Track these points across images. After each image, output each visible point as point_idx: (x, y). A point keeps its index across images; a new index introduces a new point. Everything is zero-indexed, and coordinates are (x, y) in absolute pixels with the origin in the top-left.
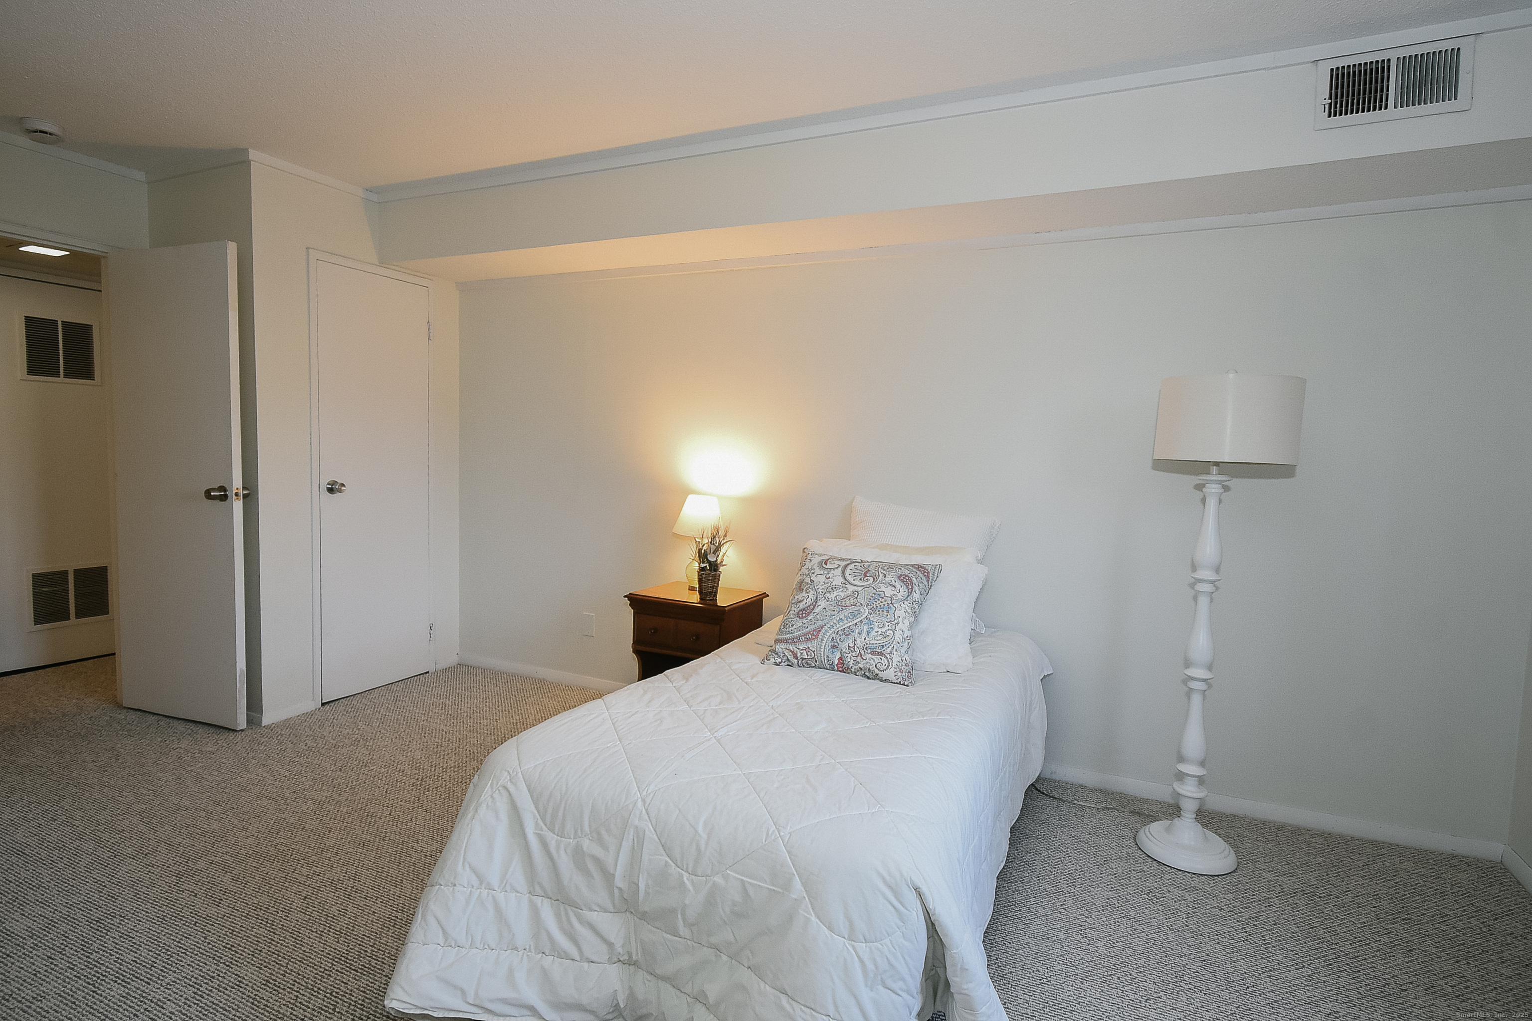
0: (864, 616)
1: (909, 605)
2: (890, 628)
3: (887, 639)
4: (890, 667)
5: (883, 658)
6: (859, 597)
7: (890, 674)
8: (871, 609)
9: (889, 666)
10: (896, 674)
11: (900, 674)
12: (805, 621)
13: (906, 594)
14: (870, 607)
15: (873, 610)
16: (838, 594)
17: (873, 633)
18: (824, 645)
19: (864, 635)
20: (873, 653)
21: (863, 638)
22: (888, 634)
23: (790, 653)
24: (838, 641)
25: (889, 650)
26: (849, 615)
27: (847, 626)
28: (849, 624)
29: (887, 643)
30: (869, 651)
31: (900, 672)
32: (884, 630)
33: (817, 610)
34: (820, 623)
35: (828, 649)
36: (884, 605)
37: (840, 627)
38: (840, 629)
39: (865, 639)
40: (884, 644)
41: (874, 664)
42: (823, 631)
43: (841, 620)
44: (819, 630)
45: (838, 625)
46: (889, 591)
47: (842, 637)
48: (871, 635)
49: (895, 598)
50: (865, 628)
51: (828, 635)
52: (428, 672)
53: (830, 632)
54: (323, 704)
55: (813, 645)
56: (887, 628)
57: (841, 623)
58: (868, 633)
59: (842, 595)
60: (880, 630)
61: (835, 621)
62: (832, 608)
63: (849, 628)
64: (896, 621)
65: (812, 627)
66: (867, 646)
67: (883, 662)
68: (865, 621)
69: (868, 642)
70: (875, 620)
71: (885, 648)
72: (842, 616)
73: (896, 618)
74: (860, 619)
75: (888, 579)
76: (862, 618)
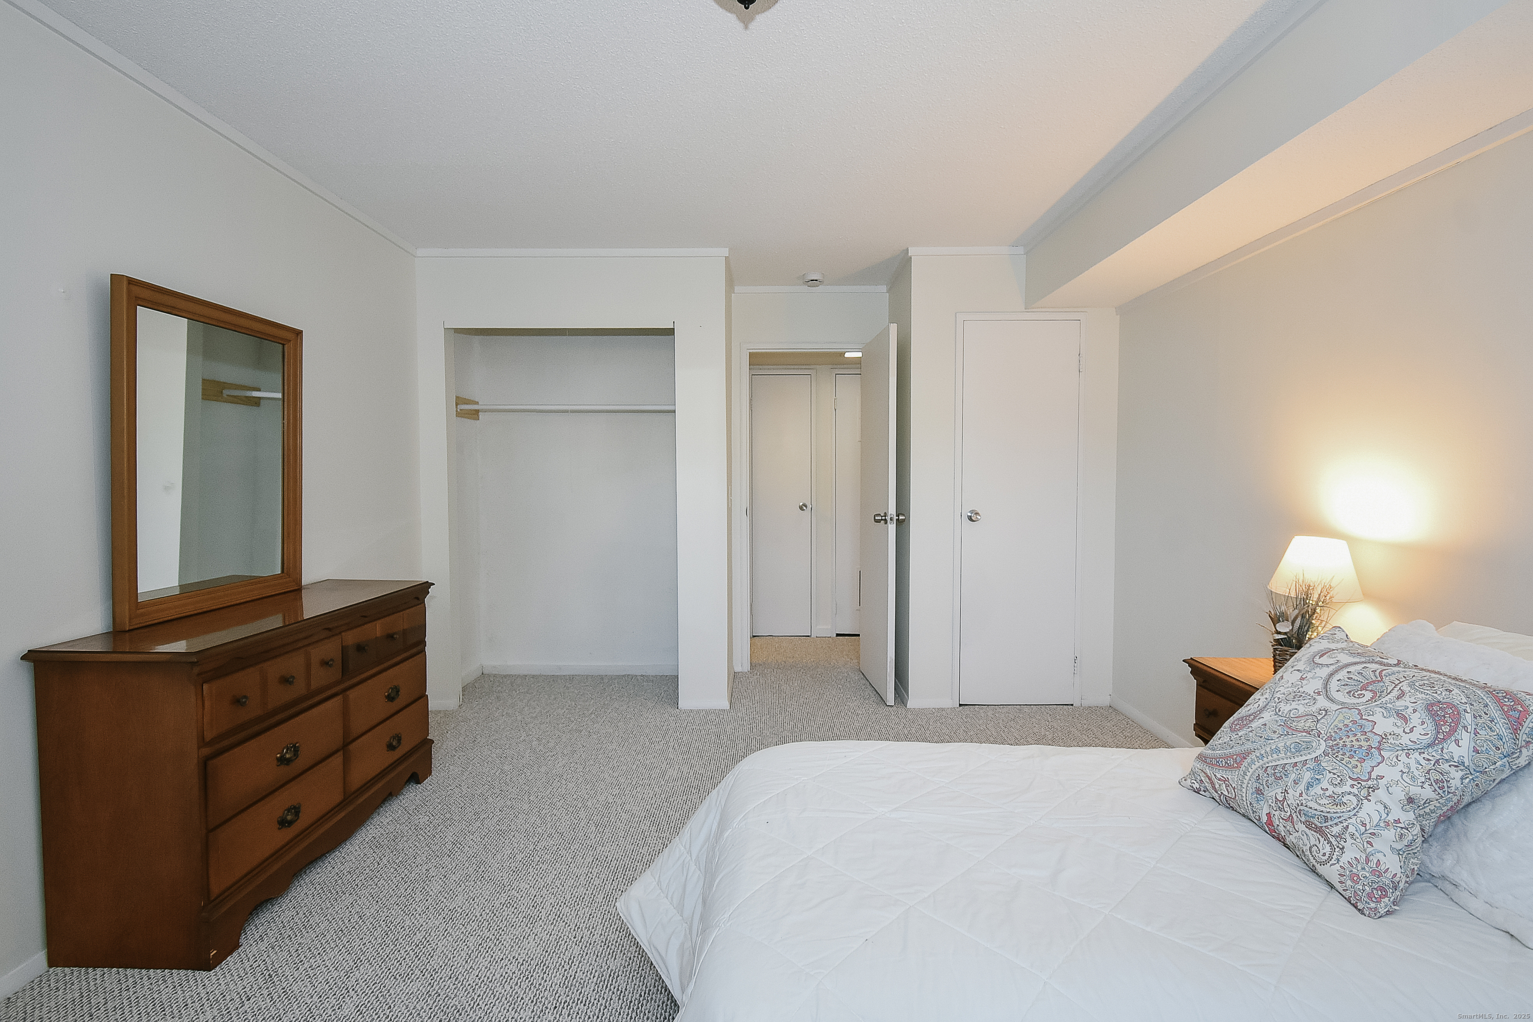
0: (1314, 755)
1: (1423, 762)
2: (1355, 790)
3: (1338, 809)
4: (1333, 862)
5: (1322, 840)
6: (1322, 721)
7: (1331, 872)
8: (1330, 747)
9: (1330, 858)
10: (1342, 879)
11: (1349, 883)
12: (1234, 736)
13: (1426, 740)
14: (1331, 743)
15: (1333, 750)
16: (1297, 707)
17: (1317, 790)
18: (1246, 782)
19: (1302, 787)
20: (1309, 825)
21: (1299, 792)
22: (1344, 800)
23: (1208, 780)
24: (1264, 783)
25: (1336, 830)
26: (1293, 746)
27: (1282, 762)
28: (1285, 761)
29: (1334, 815)
30: (1303, 819)
31: (1353, 880)
32: (1339, 790)
33: (1254, 725)
34: (1249, 746)
35: (1251, 792)
36: (1361, 747)
37: (1272, 761)
38: (1270, 764)
39: (1301, 795)
40: (1329, 815)
41: (1309, 846)
42: (1249, 760)
43: (1277, 750)
44: (1244, 756)
45: (1270, 758)
46: (1384, 724)
47: (1270, 779)
48: (1312, 792)
49: (1391, 741)
50: (1307, 776)
51: (1253, 767)
52: (1072, 705)
53: (1258, 764)
54: (960, 705)
55: (1233, 777)
56: (1347, 788)
57: (1275, 756)
58: (1309, 786)
59: (1302, 710)
60: (1331, 788)
61: (1268, 749)
62: (1275, 727)
63: (1284, 768)
64: (1370, 783)
65: (1237, 749)
66: (1302, 808)
67: (1320, 846)
68: (1311, 764)
69: (1304, 802)
70: (1330, 768)
71: (1330, 823)
72: (1281, 745)
73: (1374, 775)
74: (1304, 758)
75: (1406, 701)
76: (1309, 757)
